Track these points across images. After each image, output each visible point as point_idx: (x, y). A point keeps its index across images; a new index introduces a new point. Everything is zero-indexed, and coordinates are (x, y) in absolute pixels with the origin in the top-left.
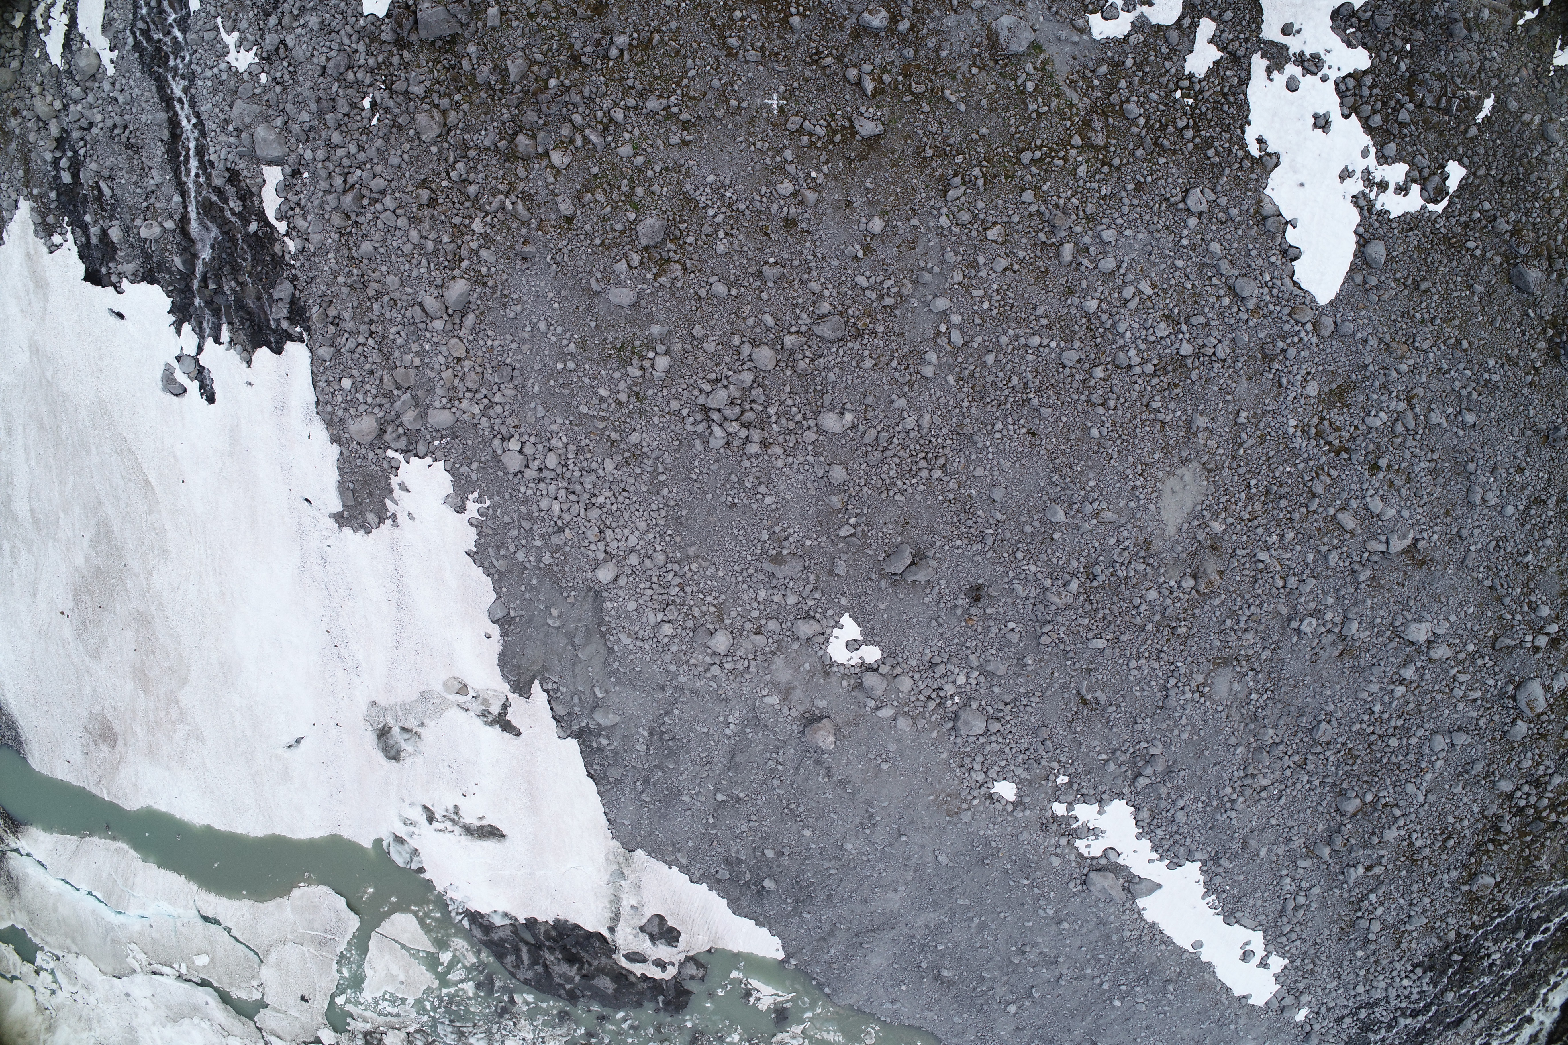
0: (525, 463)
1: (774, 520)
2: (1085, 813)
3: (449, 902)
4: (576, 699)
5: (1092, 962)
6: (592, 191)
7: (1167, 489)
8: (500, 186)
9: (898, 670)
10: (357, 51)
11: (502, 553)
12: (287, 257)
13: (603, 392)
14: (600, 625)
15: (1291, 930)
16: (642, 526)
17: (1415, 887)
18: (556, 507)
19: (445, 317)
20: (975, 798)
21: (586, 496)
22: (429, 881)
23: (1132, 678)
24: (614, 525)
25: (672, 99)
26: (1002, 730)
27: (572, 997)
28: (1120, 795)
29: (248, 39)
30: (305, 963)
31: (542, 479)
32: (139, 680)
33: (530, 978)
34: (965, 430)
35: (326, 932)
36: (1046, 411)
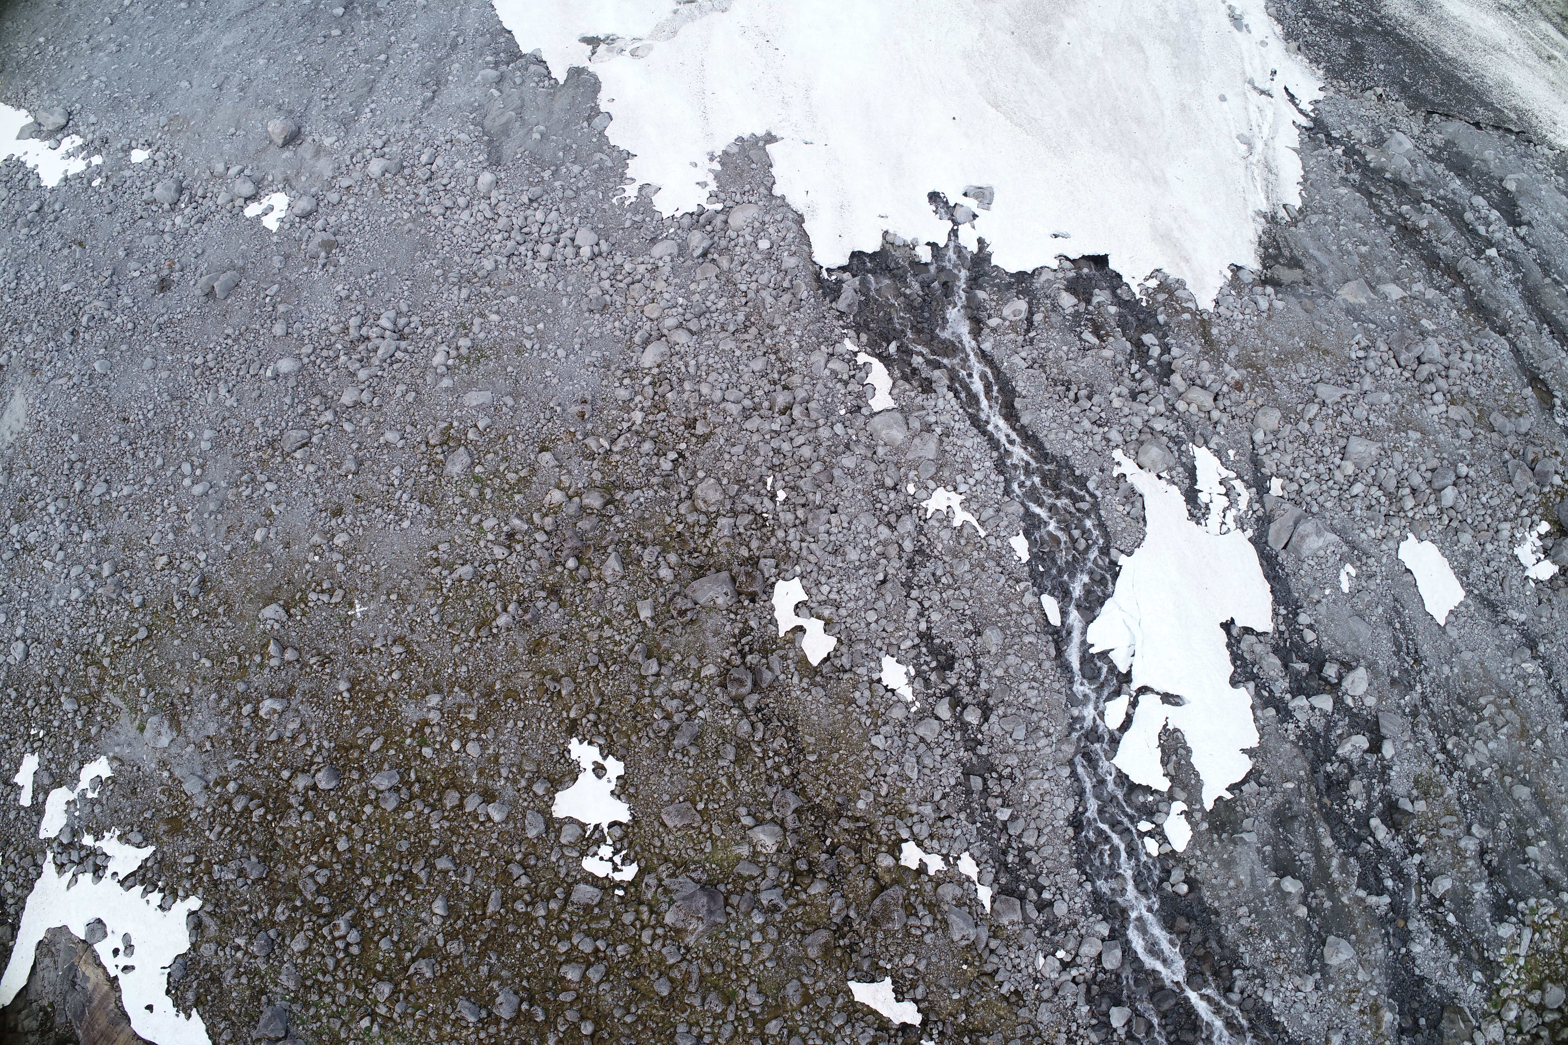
2: (77, 166)
6: (520, 479)
7: (23, 420)
8: (618, 457)
9: (229, 207)
10: (802, 540)
11: (597, 166)
12: (852, 333)
14: (491, 140)
16: (457, 231)
19: (665, 332)
20: (160, 139)
24: (485, 222)
25: (449, 582)
28: (52, 190)
29: (940, 521)
31: (558, 233)
34: (179, 401)
36: (115, 440)
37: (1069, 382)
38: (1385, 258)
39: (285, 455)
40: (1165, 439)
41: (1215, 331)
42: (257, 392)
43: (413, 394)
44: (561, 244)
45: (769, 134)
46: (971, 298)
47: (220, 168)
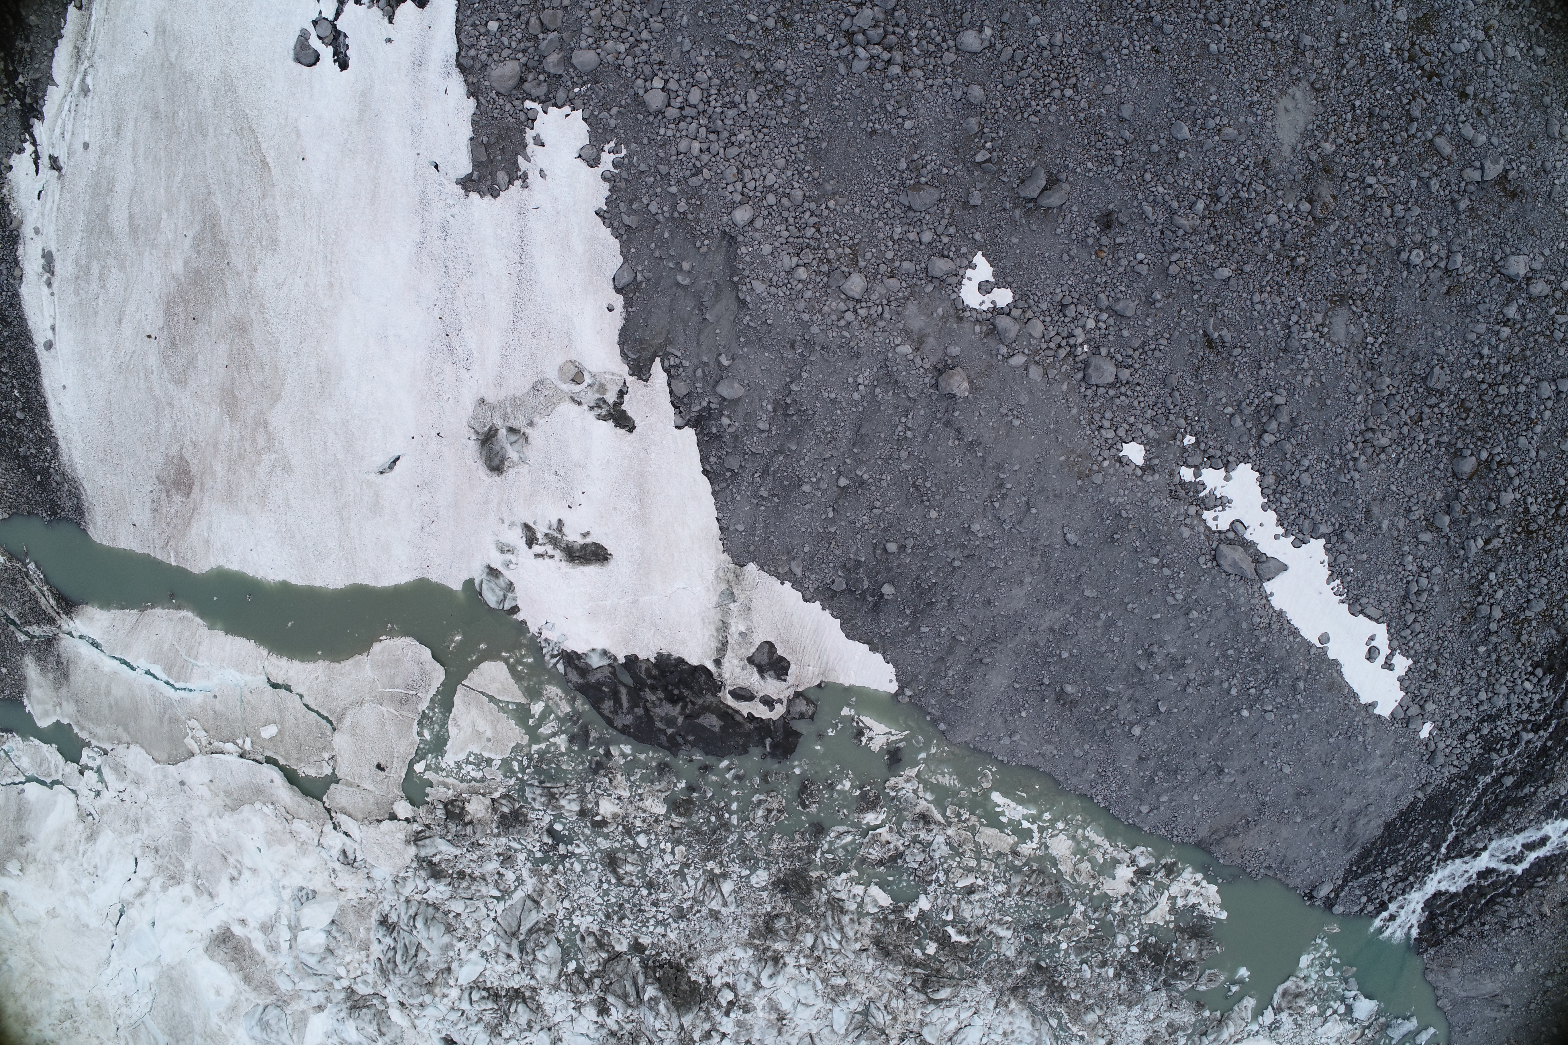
0: (666, 102)
1: (913, 148)
2: (1212, 478)
3: (543, 644)
4: (699, 373)
5: (1221, 660)
9: (1029, 314)
11: (634, 207)
13: (752, 17)
14: (732, 276)
15: (1415, 620)
16: (781, 162)
17: (1532, 565)
18: (696, 146)
20: (1105, 459)
21: (726, 134)
22: (524, 622)
23: (1255, 313)
24: (752, 164)
26: (1131, 379)
27: (673, 746)
28: (1246, 459)
30: (384, 725)
31: (683, 118)
32: (227, 404)
33: (628, 723)
34: (1094, 49)
35: (408, 687)
36: (1168, 28)
47: (1036, 374)
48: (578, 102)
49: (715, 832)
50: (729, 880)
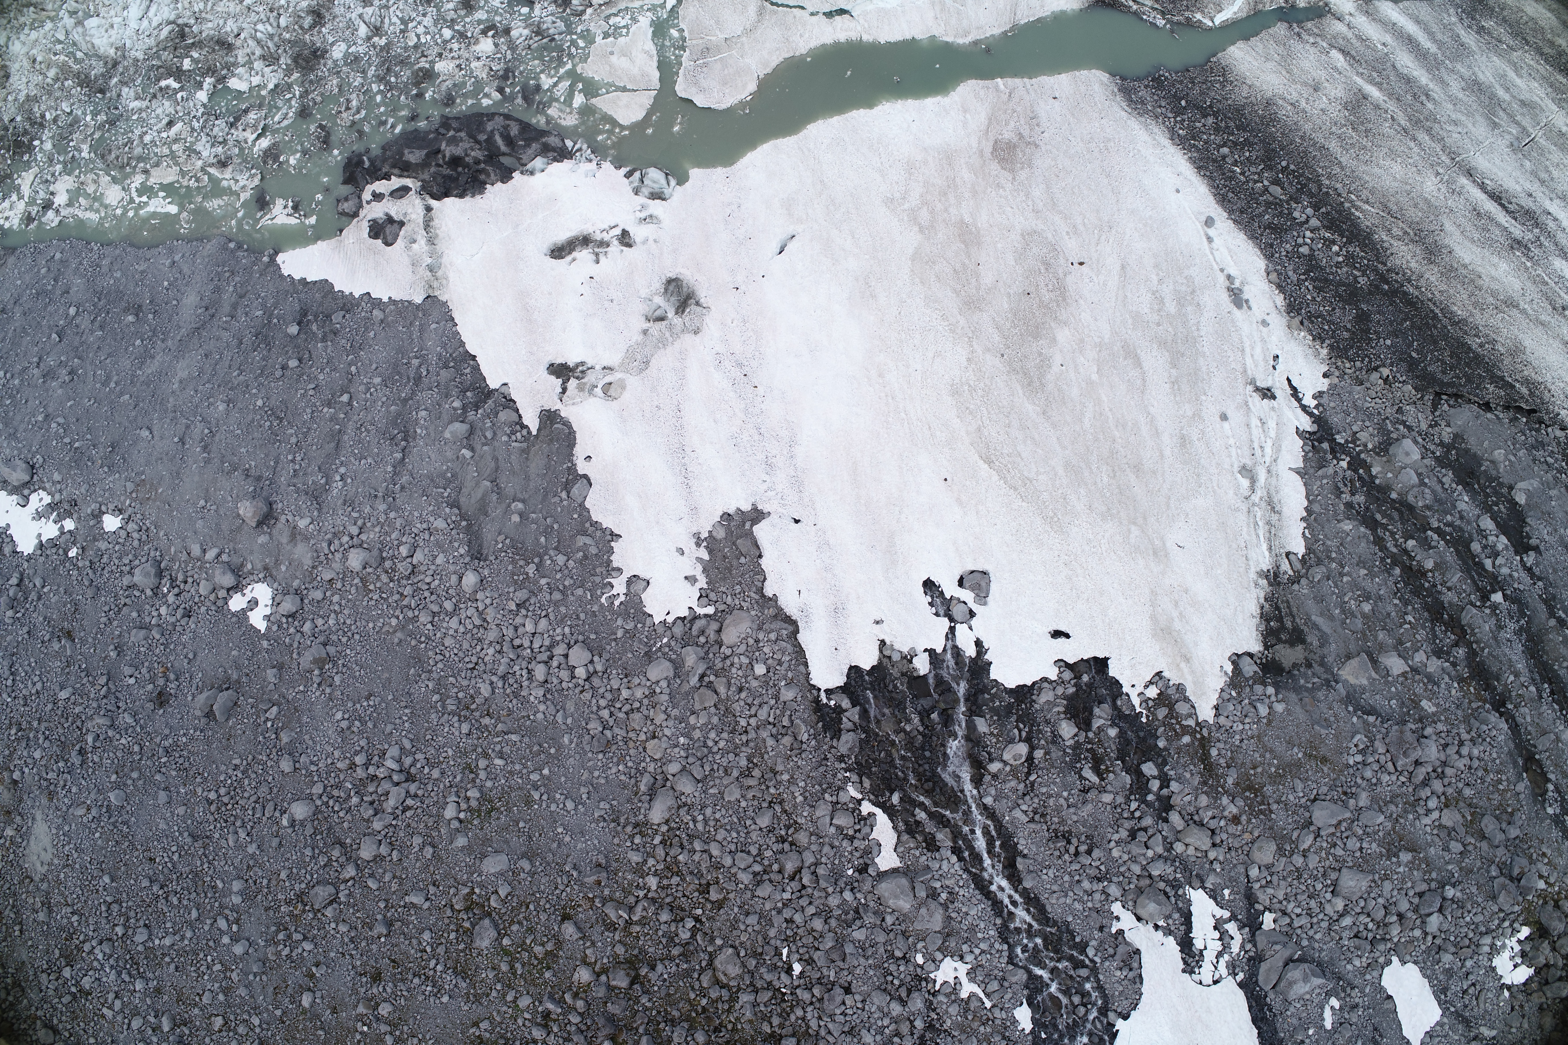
0: (568, 659)
1: (332, 697)
2: (50, 531)
3: (592, 156)
4: (490, 436)
6: (547, 953)
7: (50, 851)
8: (637, 928)
9: (213, 598)
10: (820, 1018)
11: (581, 554)
12: (855, 778)
13: (499, 762)
14: (469, 526)
16: (448, 642)
18: (529, 627)
19: (670, 778)
20: (130, 506)
21: (505, 649)
22: (618, 167)
24: (475, 631)
27: (446, 123)
29: (948, 995)
30: (717, 22)
31: (550, 648)
32: (971, 233)
33: (490, 123)
34: (201, 842)
35: (706, 65)
36: (145, 883)
37: (1070, 832)
38: (1389, 614)
39: (316, 912)
40: (1162, 885)
41: (1214, 752)
42: (277, 840)
43: (431, 850)
44: (555, 663)
45: (755, 509)
46: (971, 726)
47: (196, 550)
48: (660, 630)
49: (388, 69)
50: (364, 36)
